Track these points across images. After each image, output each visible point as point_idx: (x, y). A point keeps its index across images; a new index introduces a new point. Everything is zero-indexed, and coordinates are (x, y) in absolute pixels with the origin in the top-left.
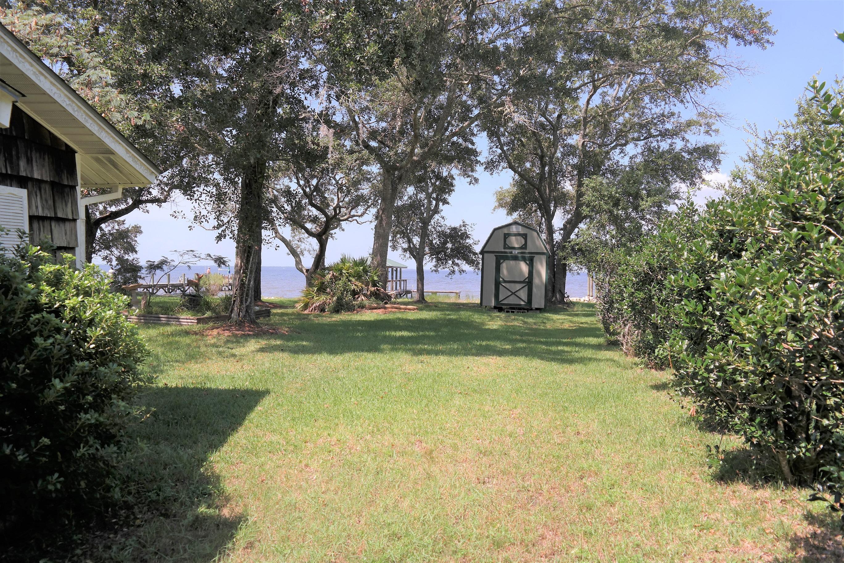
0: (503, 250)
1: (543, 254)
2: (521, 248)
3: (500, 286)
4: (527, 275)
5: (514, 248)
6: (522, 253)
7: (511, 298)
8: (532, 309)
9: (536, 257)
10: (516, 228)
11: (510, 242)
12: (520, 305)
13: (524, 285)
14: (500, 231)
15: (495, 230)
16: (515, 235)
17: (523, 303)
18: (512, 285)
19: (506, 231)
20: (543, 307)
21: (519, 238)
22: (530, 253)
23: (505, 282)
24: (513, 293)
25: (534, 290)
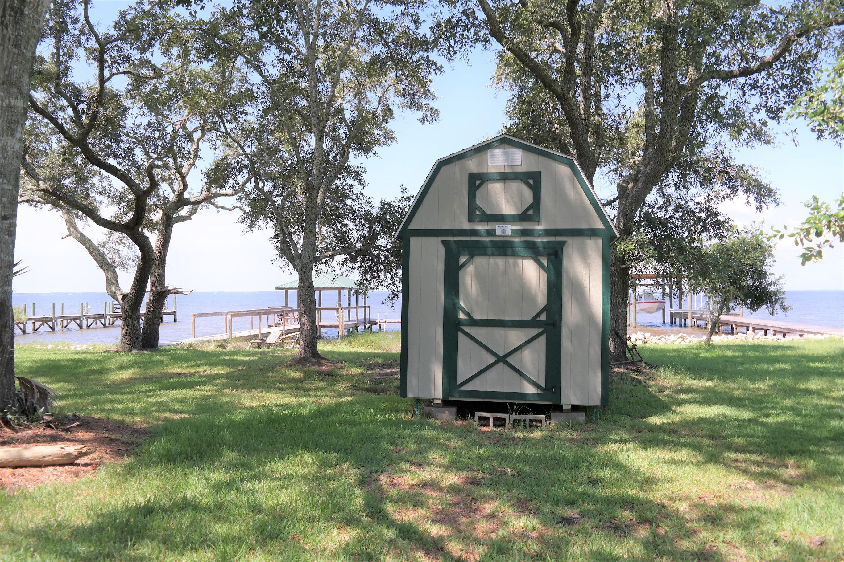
0: (466, 226)
1: (593, 233)
2: (523, 217)
3: (461, 336)
4: (542, 301)
5: (501, 218)
6: (524, 233)
7: (492, 373)
8: (559, 408)
9: (572, 243)
10: (506, 154)
11: (487, 198)
12: (523, 395)
13: (536, 331)
14: (456, 167)
15: (442, 164)
16: (504, 177)
17: (530, 389)
18: (498, 332)
19: (473, 165)
20: (595, 400)
21: (516, 186)
22: (548, 232)
23: (473, 322)
24: (501, 359)
25: (566, 344)
